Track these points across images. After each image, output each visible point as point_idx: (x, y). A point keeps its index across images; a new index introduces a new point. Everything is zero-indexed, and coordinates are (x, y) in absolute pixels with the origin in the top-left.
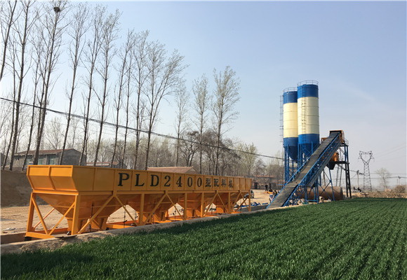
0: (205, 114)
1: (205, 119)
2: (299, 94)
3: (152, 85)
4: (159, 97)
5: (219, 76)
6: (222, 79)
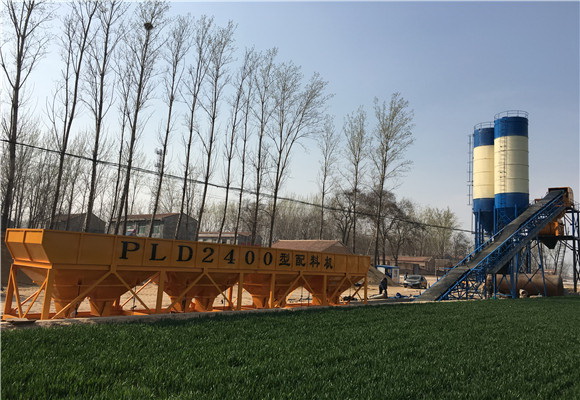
0: (360, 165)
1: (361, 172)
2: (496, 132)
3: (281, 125)
4: (290, 141)
5: (382, 108)
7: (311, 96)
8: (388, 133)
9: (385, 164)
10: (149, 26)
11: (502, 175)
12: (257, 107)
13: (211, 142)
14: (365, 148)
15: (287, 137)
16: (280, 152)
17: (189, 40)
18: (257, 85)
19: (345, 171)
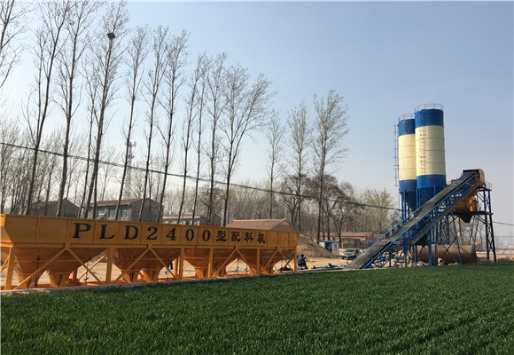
0: (303, 153)
1: (304, 159)
2: (417, 122)
3: (232, 119)
4: (240, 133)
7: (258, 93)
8: (326, 124)
9: (324, 151)
10: (111, 36)
11: (423, 159)
12: (210, 104)
13: (170, 135)
14: (307, 138)
15: (237, 130)
16: (232, 143)
17: (148, 47)
18: (210, 85)
19: (290, 159)
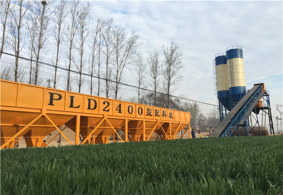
0: (157, 79)
1: (157, 82)
3: (117, 58)
4: (122, 66)
5: (166, 50)
6: (169, 52)
9: (169, 78)
10: (44, 3)
11: (232, 78)
12: (104, 49)
13: (81, 66)
16: (117, 72)
